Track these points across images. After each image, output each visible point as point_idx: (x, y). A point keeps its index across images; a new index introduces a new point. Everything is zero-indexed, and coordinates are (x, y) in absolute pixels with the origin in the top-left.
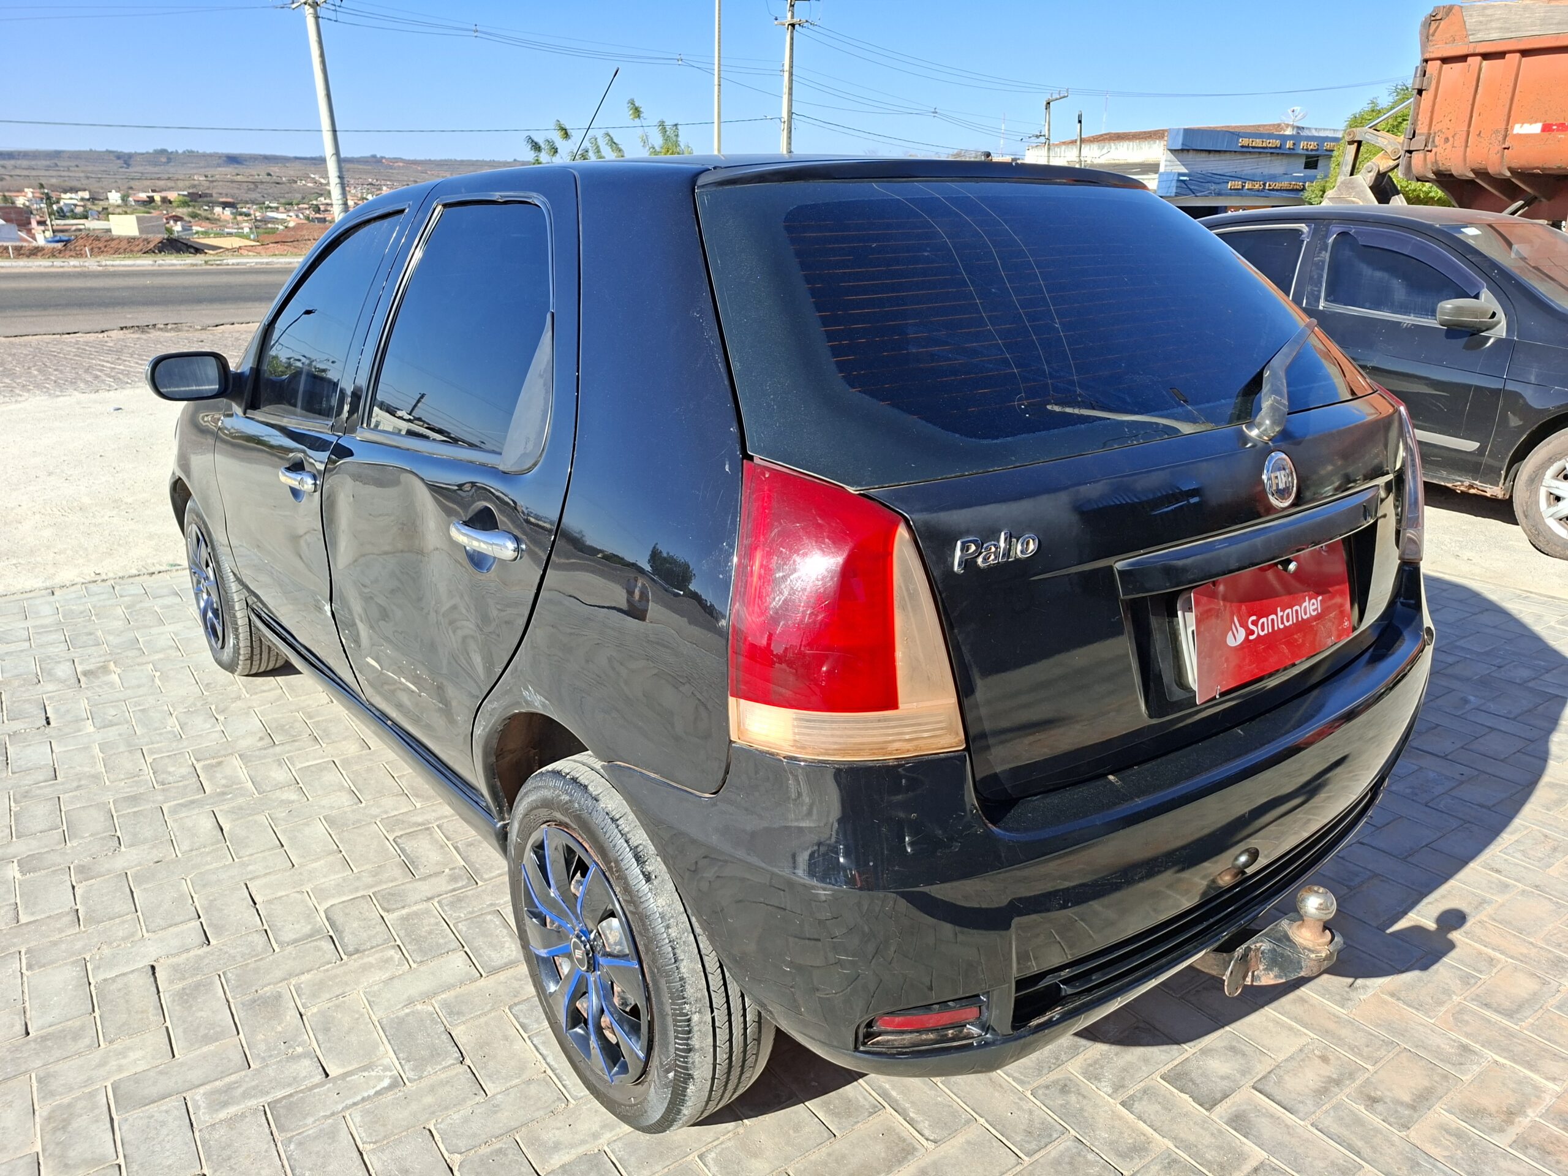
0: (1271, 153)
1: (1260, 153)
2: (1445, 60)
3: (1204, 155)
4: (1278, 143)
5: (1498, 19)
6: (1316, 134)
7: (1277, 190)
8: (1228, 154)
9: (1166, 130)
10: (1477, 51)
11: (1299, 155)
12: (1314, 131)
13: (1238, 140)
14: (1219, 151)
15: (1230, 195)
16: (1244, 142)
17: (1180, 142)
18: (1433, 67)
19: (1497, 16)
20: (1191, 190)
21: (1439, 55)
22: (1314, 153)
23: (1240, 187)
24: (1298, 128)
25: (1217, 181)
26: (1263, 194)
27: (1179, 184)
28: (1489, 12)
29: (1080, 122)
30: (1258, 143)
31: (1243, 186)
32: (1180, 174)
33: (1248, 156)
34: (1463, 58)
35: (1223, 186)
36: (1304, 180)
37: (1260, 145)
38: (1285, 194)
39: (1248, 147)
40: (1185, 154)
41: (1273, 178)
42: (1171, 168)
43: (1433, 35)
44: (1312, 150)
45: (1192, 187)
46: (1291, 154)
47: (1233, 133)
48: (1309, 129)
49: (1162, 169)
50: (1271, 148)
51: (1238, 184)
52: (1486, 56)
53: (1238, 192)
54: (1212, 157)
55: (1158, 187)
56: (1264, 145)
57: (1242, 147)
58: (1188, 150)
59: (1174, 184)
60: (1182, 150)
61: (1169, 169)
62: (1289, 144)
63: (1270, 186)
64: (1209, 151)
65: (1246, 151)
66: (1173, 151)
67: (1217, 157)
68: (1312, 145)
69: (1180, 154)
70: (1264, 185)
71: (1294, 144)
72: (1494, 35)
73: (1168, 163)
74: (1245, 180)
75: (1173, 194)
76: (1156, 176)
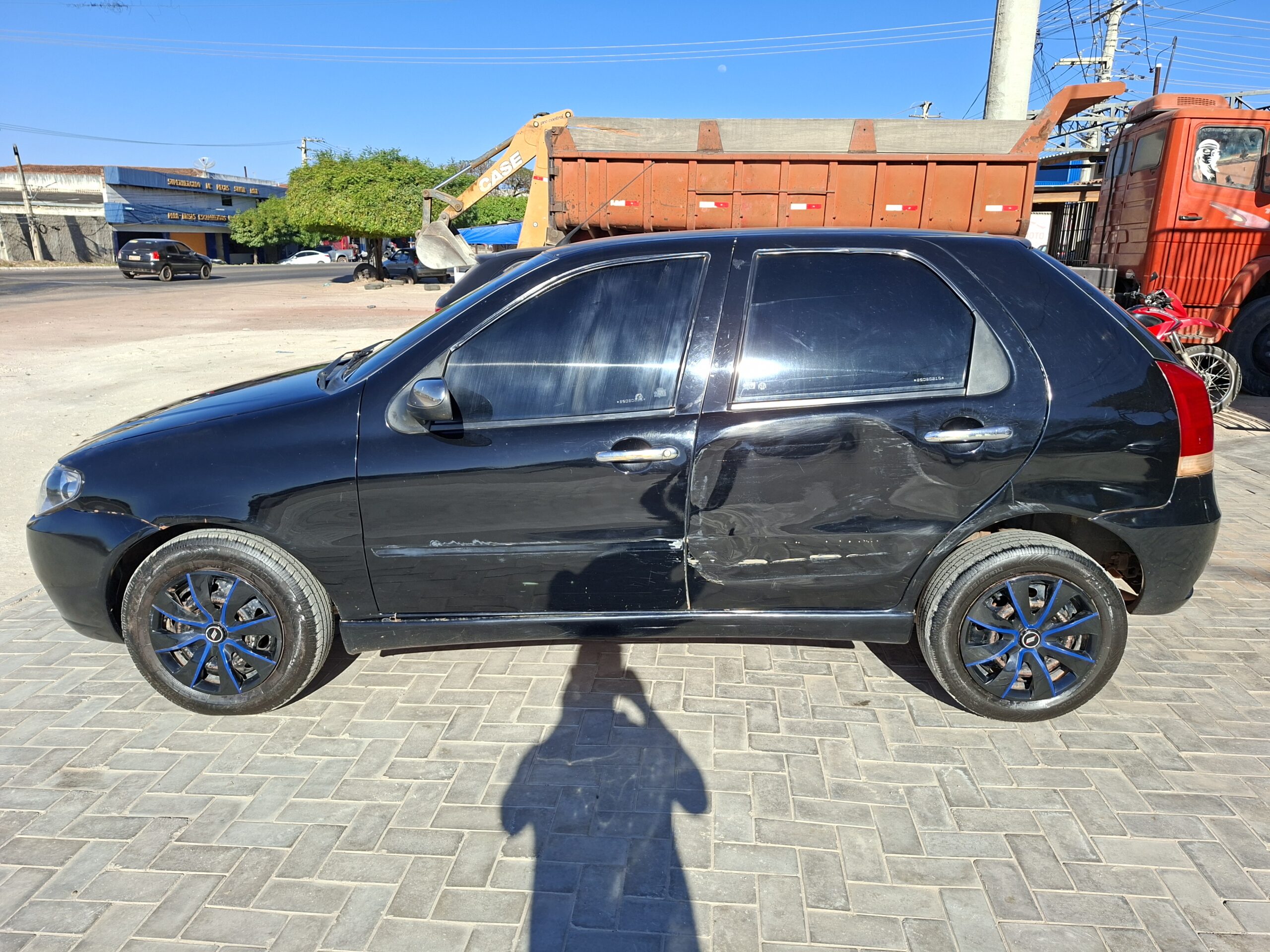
0: (195, 192)
1: (185, 191)
2: (565, 159)
3: (140, 190)
4: (198, 184)
5: (591, 139)
6: (225, 179)
7: (208, 221)
8: (160, 190)
9: (102, 167)
10: (584, 156)
11: (217, 195)
12: (222, 177)
13: (166, 180)
14: (152, 188)
15: (171, 223)
16: (173, 181)
17: (118, 179)
18: (558, 162)
19: (590, 137)
20: (137, 218)
21: (562, 156)
22: (227, 193)
23: (178, 218)
24: (211, 174)
25: (158, 212)
26: (197, 223)
27: (126, 213)
28: (585, 134)
29: (17, 154)
30: (183, 183)
31: (180, 217)
32: (124, 205)
33: (176, 193)
34: (575, 159)
35: (163, 216)
36: (226, 213)
37: (185, 185)
38: (214, 224)
39: (176, 186)
40: (123, 189)
41: (202, 211)
42: (114, 200)
43: (555, 143)
44: (226, 191)
45: (138, 216)
46: (210, 193)
47: (161, 174)
48: (219, 175)
49: (105, 200)
50: (194, 188)
51: (176, 215)
52: (589, 160)
53: (177, 221)
54: (146, 192)
55: (106, 214)
56: (188, 185)
57: (171, 185)
58: (125, 186)
59: (121, 213)
60: (120, 185)
61: (112, 200)
62: (207, 186)
63: (201, 217)
64: (144, 188)
65: (174, 189)
66: (112, 186)
67: (151, 193)
68: (225, 187)
69: (119, 188)
70: (196, 216)
71: (211, 186)
72: (591, 148)
73: (110, 195)
74: (181, 212)
75: (123, 222)
76: (103, 204)
